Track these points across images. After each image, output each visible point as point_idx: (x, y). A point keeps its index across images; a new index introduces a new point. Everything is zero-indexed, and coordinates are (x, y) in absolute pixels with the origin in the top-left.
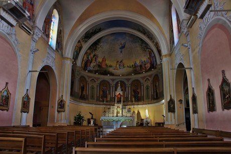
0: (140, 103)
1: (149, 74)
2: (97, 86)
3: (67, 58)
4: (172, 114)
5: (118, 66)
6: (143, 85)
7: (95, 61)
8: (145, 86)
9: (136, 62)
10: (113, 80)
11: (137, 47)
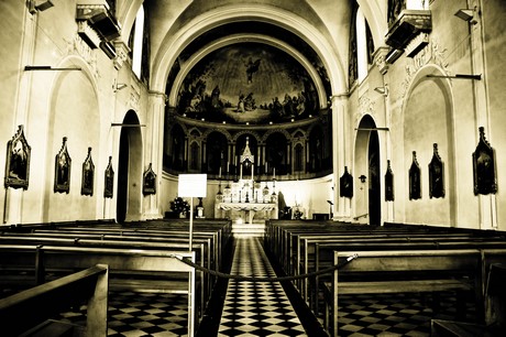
0: (283, 178)
1: (301, 123)
2: (203, 143)
3: (157, 93)
4: (348, 199)
5: (242, 105)
6: (291, 145)
7: (200, 94)
8: (294, 146)
9: (277, 99)
10: (232, 132)
11: (281, 71)
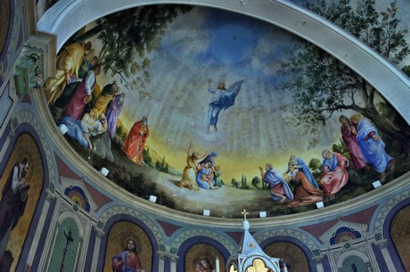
5: (192, 173)
7: (108, 115)
9: (270, 168)
11: (283, 108)
